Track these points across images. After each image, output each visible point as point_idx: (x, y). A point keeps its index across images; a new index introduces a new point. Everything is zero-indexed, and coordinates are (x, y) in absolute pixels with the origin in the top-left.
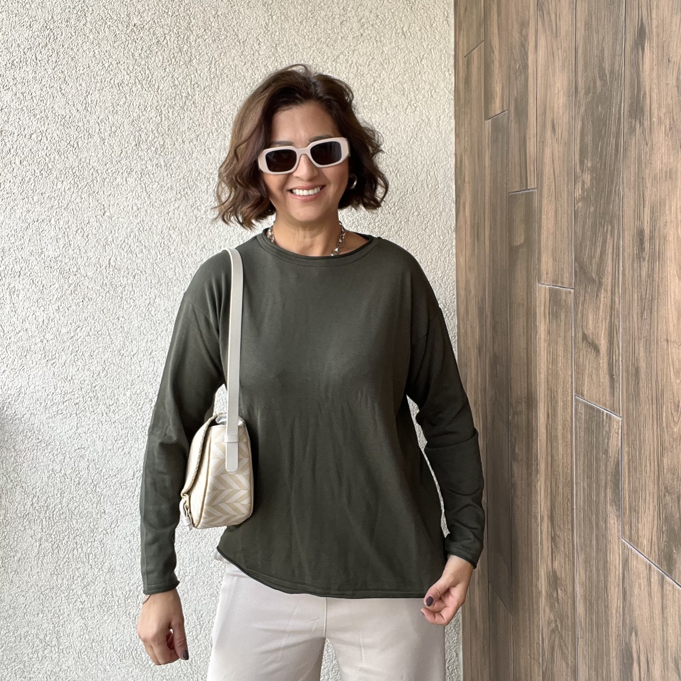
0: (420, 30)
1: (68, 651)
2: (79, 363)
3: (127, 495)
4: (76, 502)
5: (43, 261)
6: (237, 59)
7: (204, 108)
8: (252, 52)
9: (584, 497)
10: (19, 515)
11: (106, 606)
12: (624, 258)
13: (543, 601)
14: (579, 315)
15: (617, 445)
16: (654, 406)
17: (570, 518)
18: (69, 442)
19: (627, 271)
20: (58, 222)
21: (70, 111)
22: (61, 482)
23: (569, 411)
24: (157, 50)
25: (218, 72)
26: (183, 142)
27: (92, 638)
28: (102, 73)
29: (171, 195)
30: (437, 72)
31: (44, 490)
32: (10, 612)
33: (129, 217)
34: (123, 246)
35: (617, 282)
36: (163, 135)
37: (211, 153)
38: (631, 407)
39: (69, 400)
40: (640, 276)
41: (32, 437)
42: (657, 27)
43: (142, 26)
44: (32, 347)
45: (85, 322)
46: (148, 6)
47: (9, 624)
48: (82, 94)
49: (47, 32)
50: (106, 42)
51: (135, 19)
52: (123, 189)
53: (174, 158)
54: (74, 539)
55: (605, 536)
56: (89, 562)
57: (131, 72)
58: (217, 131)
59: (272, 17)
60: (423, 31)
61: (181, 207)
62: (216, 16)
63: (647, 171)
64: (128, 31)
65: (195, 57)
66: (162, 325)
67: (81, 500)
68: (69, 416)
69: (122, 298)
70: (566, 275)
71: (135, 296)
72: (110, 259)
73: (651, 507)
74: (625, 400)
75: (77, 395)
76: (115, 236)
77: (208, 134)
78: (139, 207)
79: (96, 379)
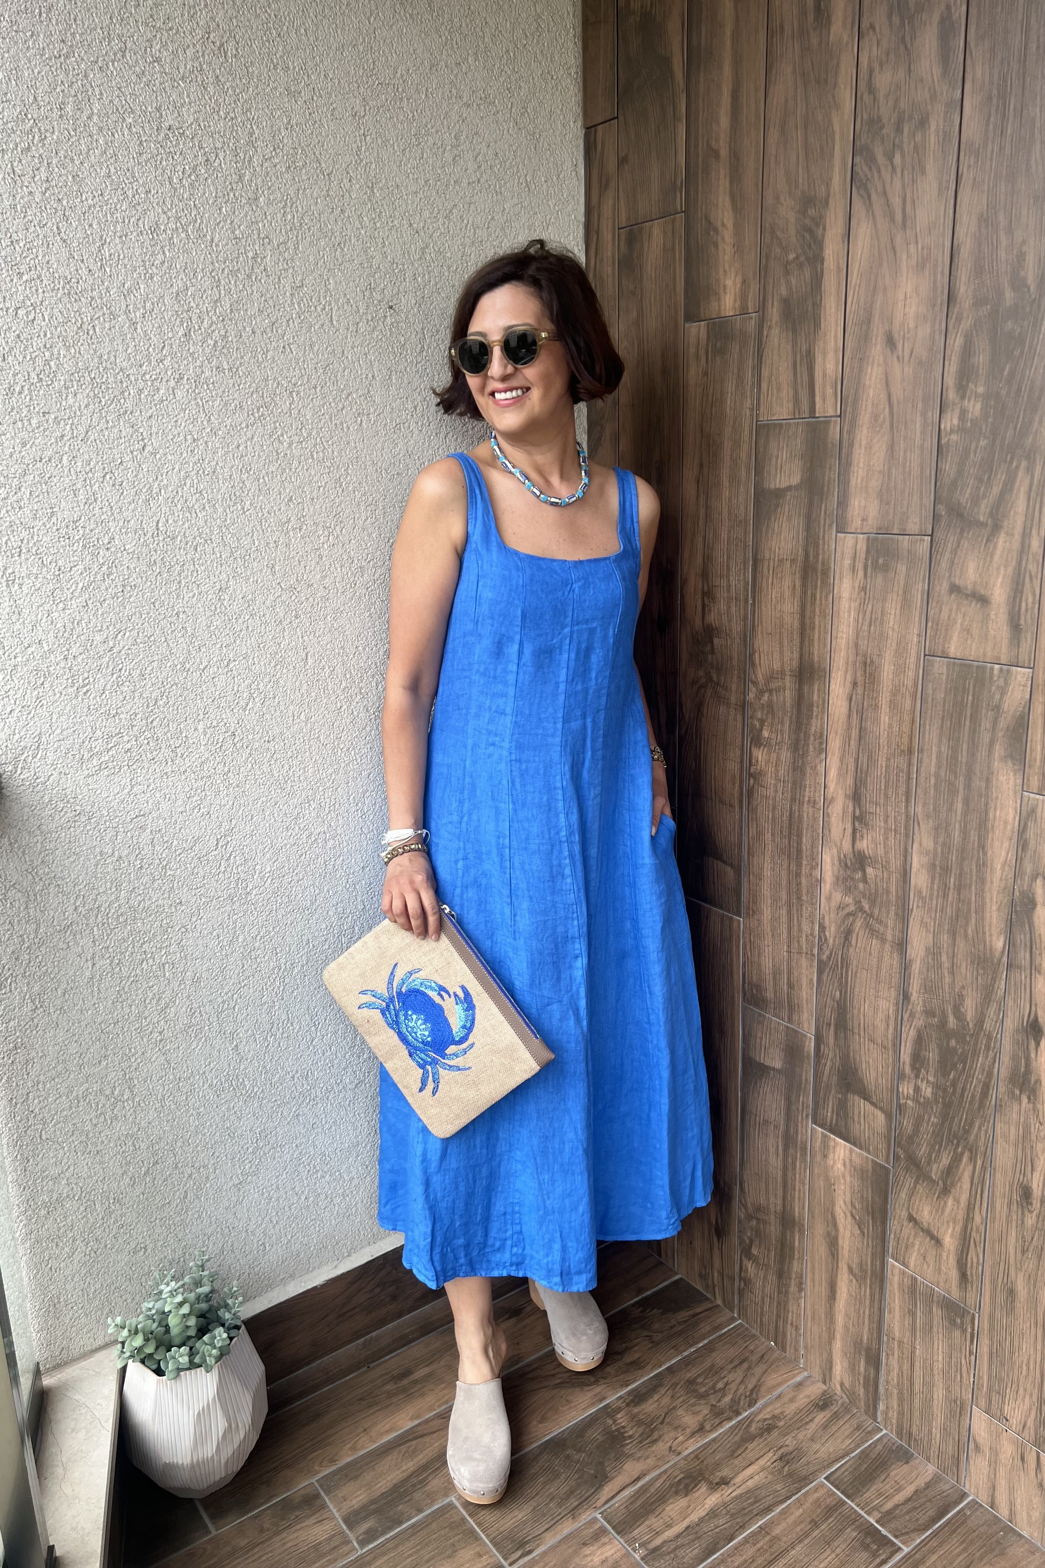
2: (126, 689)
6: (321, 201)
7: (279, 278)
24: (206, 175)
26: (254, 333)
28: (124, 208)
29: (240, 417)
33: (181, 453)
34: (176, 501)
36: (223, 320)
39: (115, 746)
41: (65, 810)
46: (188, 96)
48: (94, 242)
50: (126, 153)
53: (242, 357)
61: (256, 437)
62: (289, 126)
64: (160, 138)
65: (263, 192)
69: (180, 582)
75: (126, 738)
76: (162, 484)
77: (288, 321)
78: (195, 436)
79: (152, 711)
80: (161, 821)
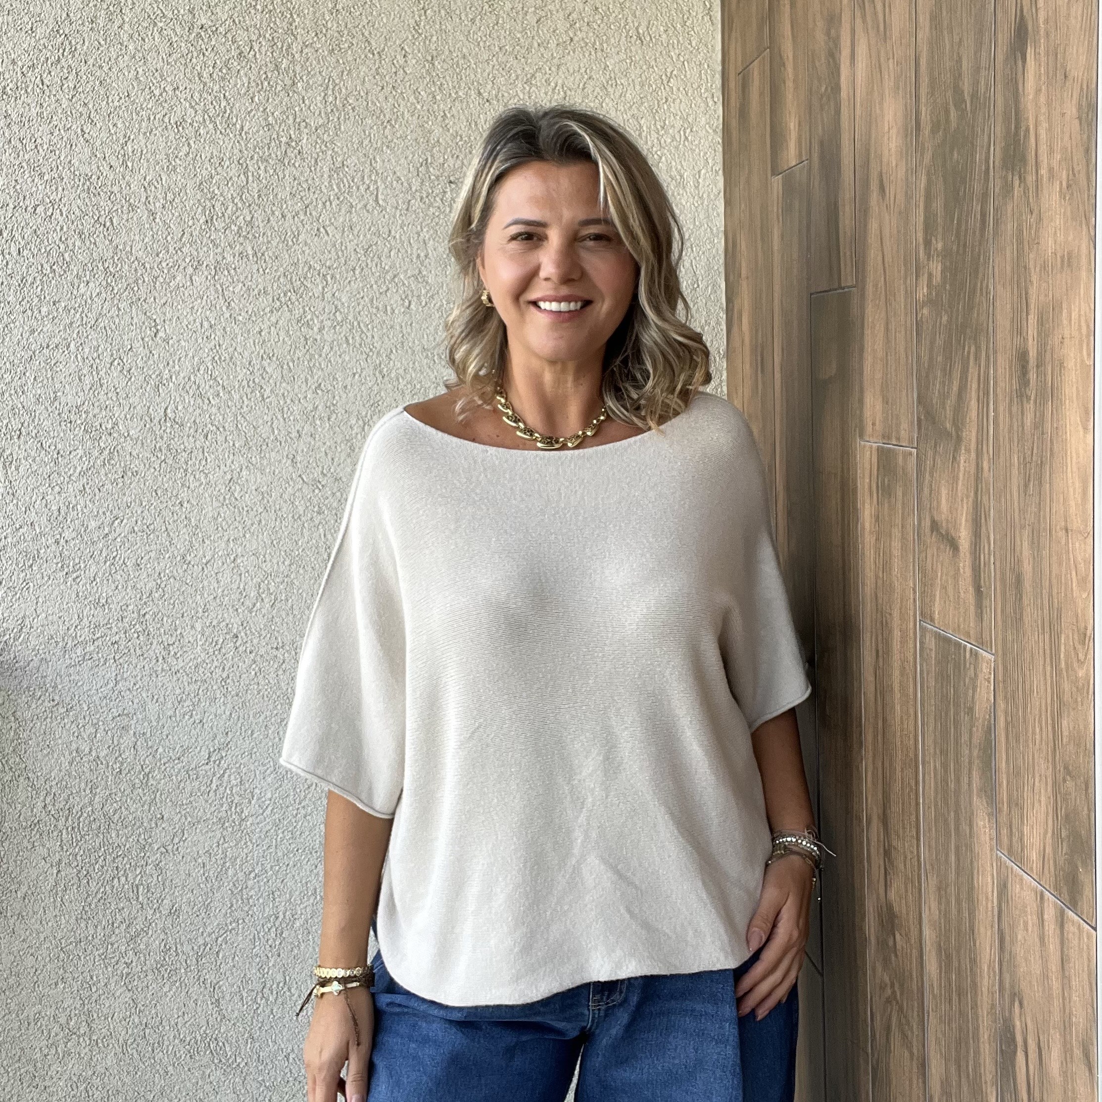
0: (666, 31)
2: (119, 577)
3: (199, 790)
4: (116, 802)
5: (57, 412)
6: (370, 80)
7: (316, 161)
8: (394, 70)
9: (936, 783)
10: (24, 824)
11: (166, 970)
12: (996, 395)
13: (871, 953)
14: (926, 491)
15: (988, 700)
16: (1047, 636)
17: (913, 818)
18: (104, 704)
19: (1001, 417)
20: (80, 349)
21: (98, 167)
22: (91, 770)
23: (911, 645)
24: (239, 67)
25: (338, 102)
26: (284, 216)
27: (144, 1022)
28: (149, 106)
29: (264, 303)
30: (694, 98)
31: (64, 783)
32: (11, 981)
33: (196, 340)
34: (187, 387)
35: (985, 437)
36: (250, 205)
37: (328, 234)
38: (1010, 638)
39: (102, 637)
40: (1023, 428)
41: (42, 698)
42: (1047, 21)
43: (214, 29)
44: (42, 551)
45: (127, 511)
47: (9, 1001)
48: (118, 140)
49: (60, 40)
50: (155, 55)
51: (203, 18)
52: (186, 295)
53: (269, 242)
54: (114, 862)
55: (970, 848)
56: (138, 898)
57: (197, 104)
58: (338, 199)
59: (425, 12)
60: (670, 32)
61: (281, 322)
62: (334, 11)
63: (1031, 256)
64: (191, 37)
65: (301, 78)
66: (252, 513)
67: (124, 799)
68: (102, 663)
69: (186, 470)
70: (904, 426)
71: (208, 466)
72: (166, 409)
73: (1043, 799)
74: (1000, 627)
75: (115, 629)
76: (174, 370)
77: (324, 204)
78: (213, 323)
79: (145, 603)
80: (146, 724)
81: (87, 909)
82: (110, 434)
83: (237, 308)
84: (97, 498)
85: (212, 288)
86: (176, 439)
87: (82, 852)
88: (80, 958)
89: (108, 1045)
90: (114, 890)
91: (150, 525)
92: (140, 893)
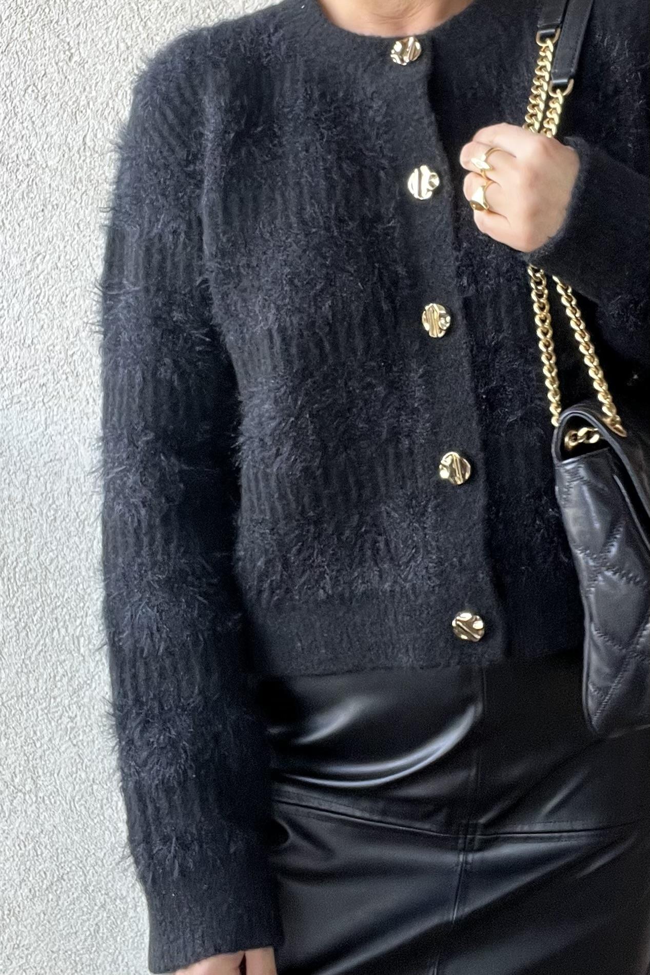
1: (53, 802)
2: (44, 316)
4: (52, 550)
18: (34, 449)
22: (25, 519)
27: (91, 778)
33: (113, 62)
34: (106, 113)
39: (29, 379)
45: (49, 246)
54: (52, 612)
56: (79, 650)
67: (60, 547)
68: (30, 406)
72: (85, 136)
75: (42, 371)
76: (91, 95)
78: (129, 44)
79: (72, 343)
81: (28, 662)
82: (28, 166)
83: (154, 27)
84: (17, 233)
85: (127, 7)
86: (97, 170)
87: (19, 603)
88: (22, 712)
89: (55, 802)
90: (55, 643)
91: (74, 260)
92: (81, 645)
